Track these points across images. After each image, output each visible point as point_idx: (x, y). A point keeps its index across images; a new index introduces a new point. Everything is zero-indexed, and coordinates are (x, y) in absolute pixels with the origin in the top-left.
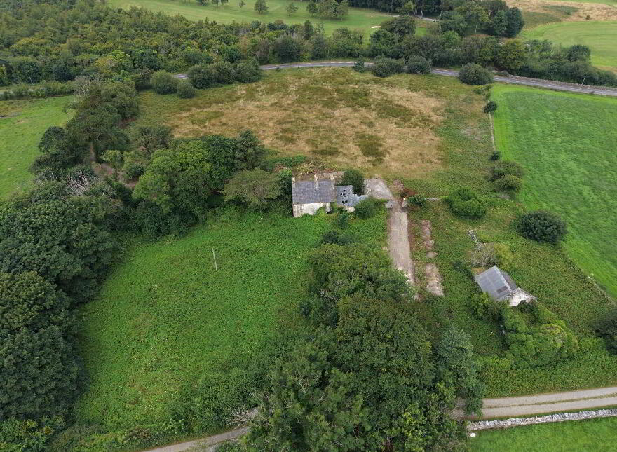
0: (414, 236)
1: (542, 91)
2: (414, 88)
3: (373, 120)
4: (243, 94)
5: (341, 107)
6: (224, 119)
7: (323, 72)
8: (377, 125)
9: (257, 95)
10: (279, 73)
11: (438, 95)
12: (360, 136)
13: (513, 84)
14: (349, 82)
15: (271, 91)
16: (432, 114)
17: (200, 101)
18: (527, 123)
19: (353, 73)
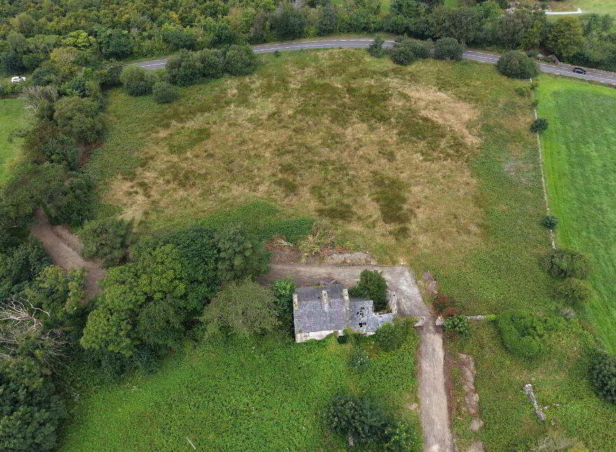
0: (453, 385)
1: (599, 89)
2: (443, 85)
3: (393, 148)
4: (234, 96)
5: (354, 123)
6: (209, 145)
7: (332, 57)
8: (398, 156)
9: (251, 97)
10: (278, 60)
11: (472, 98)
12: (379, 180)
13: (564, 77)
14: (364, 73)
15: (268, 90)
16: (465, 131)
17: (181, 109)
18: (584, 149)
19: (368, 59)
